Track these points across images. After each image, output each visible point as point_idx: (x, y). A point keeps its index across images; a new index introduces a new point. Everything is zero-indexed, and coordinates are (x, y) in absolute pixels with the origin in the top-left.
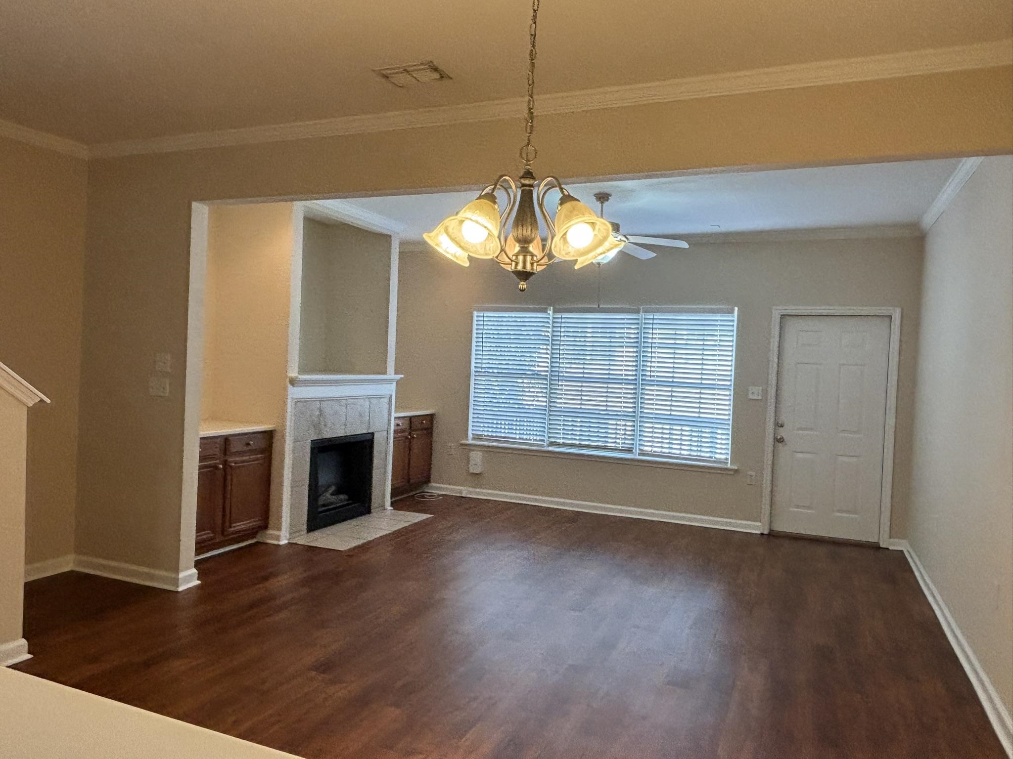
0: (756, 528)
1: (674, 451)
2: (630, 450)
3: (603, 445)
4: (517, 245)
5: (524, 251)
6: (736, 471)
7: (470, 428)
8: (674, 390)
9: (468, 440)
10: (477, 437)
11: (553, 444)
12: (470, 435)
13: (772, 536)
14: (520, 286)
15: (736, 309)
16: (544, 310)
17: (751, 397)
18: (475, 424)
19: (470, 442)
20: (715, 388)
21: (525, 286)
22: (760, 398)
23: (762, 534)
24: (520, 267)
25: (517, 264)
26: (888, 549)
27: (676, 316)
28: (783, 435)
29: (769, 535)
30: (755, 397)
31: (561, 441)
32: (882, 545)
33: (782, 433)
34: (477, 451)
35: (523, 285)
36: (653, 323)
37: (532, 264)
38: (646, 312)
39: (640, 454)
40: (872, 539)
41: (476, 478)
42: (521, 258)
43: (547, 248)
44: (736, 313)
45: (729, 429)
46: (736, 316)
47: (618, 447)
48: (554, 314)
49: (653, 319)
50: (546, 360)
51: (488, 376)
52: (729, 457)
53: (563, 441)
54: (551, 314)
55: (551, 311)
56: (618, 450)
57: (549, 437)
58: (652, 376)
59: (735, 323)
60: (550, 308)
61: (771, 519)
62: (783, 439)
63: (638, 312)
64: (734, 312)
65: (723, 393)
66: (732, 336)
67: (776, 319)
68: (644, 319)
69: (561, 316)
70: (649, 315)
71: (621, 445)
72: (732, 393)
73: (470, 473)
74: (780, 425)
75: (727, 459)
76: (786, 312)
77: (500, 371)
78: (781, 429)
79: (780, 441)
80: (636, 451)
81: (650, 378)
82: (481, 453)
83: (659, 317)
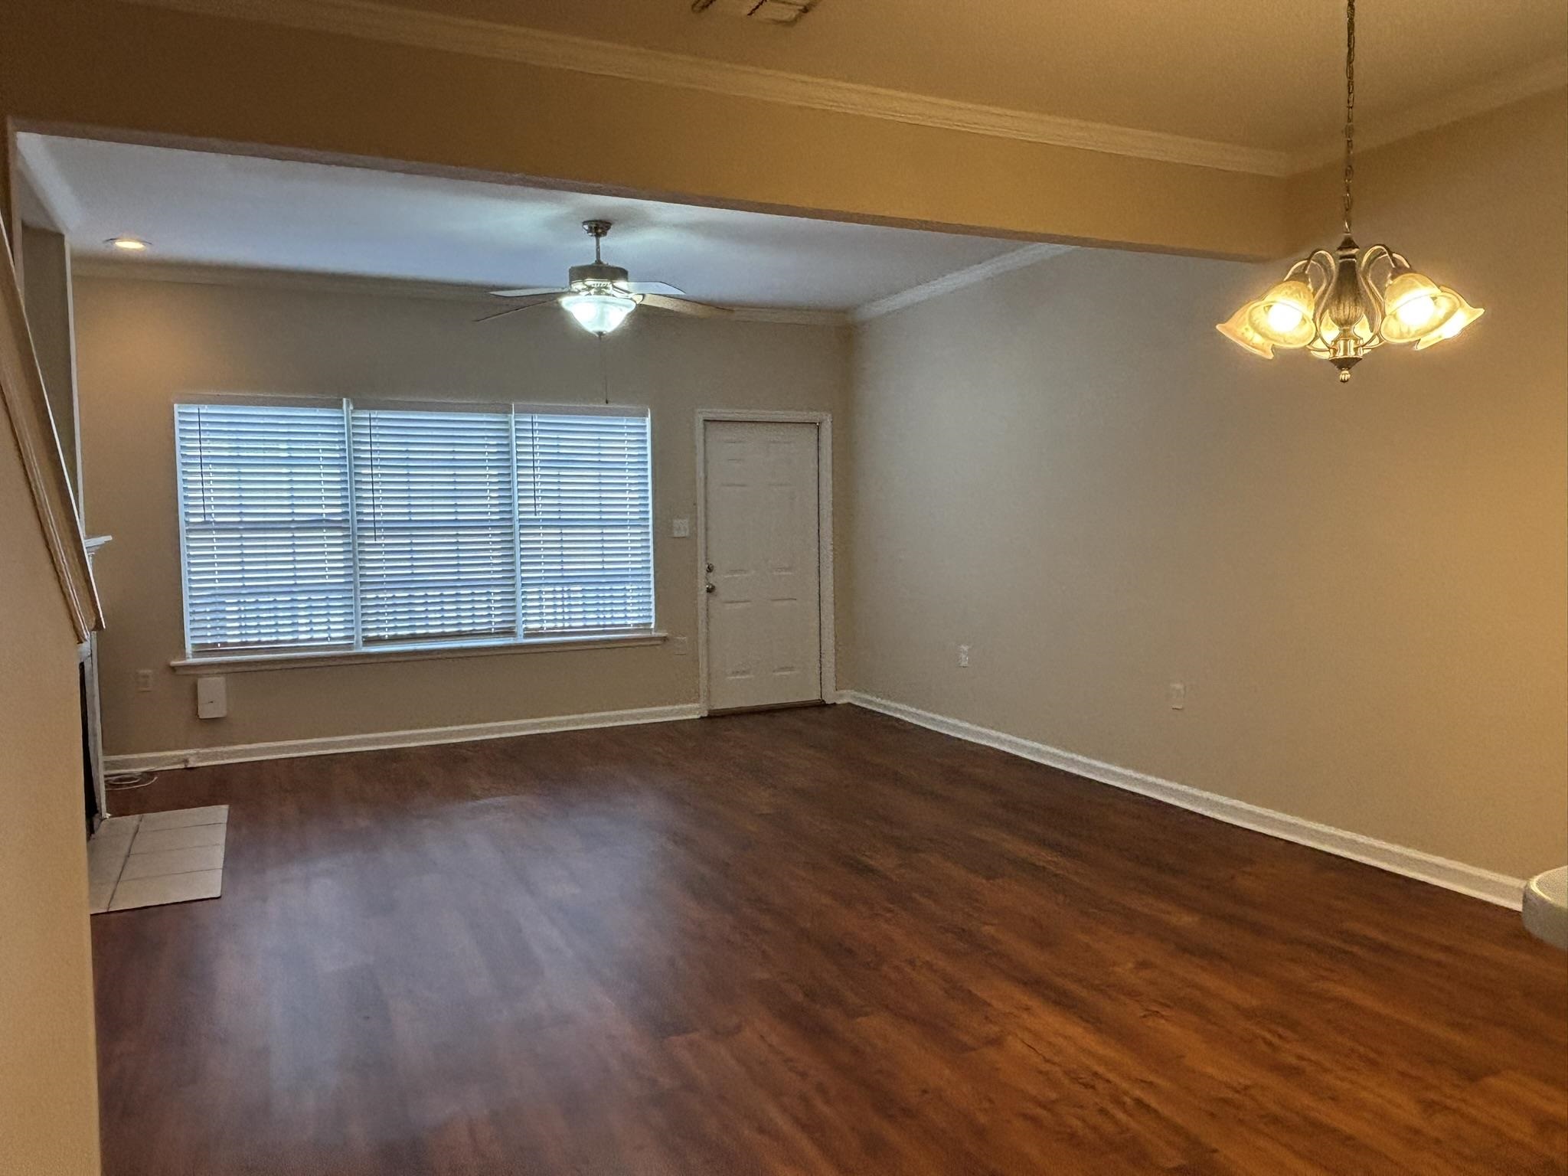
0: (692, 711)
2: (509, 632)
3: (471, 628)
4: (1337, 327)
5: (1345, 335)
6: (665, 639)
7: (188, 634)
8: (564, 531)
9: (184, 656)
10: (201, 650)
11: (368, 641)
12: (189, 649)
13: (712, 717)
14: (1342, 377)
15: (650, 410)
16: (337, 406)
17: (676, 534)
18: (196, 625)
19: (191, 660)
20: (626, 526)
21: (1348, 376)
22: (687, 534)
23: (702, 718)
24: (1340, 355)
25: (1335, 351)
26: (835, 704)
27: (545, 418)
28: (713, 581)
29: (709, 717)
30: (683, 534)
31: (386, 634)
32: (828, 702)
33: (714, 578)
34: (213, 675)
35: (1345, 375)
36: (532, 430)
37: (1356, 349)
38: (519, 411)
39: (527, 636)
40: (814, 696)
41: (213, 729)
42: (1342, 343)
43: (1376, 330)
44: (649, 416)
45: (649, 582)
46: (648, 420)
47: (490, 629)
48: (352, 412)
49: (532, 423)
50: (344, 494)
51: (218, 530)
52: (653, 620)
53: (392, 633)
54: (347, 411)
55: (348, 406)
56: (491, 634)
57: (364, 630)
58: (535, 513)
59: (648, 430)
60: (344, 400)
61: (709, 699)
62: (713, 588)
63: (508, 411)
64: (645, 415)
65: (639, 531)
66: (645, 448)
67: (700, 425)
68: (516, 422)
69: (368, 416)
70: (525, 417)
71: (494, 626)
72: (650, 530)
73: (202, 719)
74: (710, 569)
75: (651, 623)
76: (711, 416)
77: (246, 519)
78: (711, 574)
79: (710, 590)
80: (520, 632)
81: (532, 516)
82: (221, 679)
83: (540, 420)
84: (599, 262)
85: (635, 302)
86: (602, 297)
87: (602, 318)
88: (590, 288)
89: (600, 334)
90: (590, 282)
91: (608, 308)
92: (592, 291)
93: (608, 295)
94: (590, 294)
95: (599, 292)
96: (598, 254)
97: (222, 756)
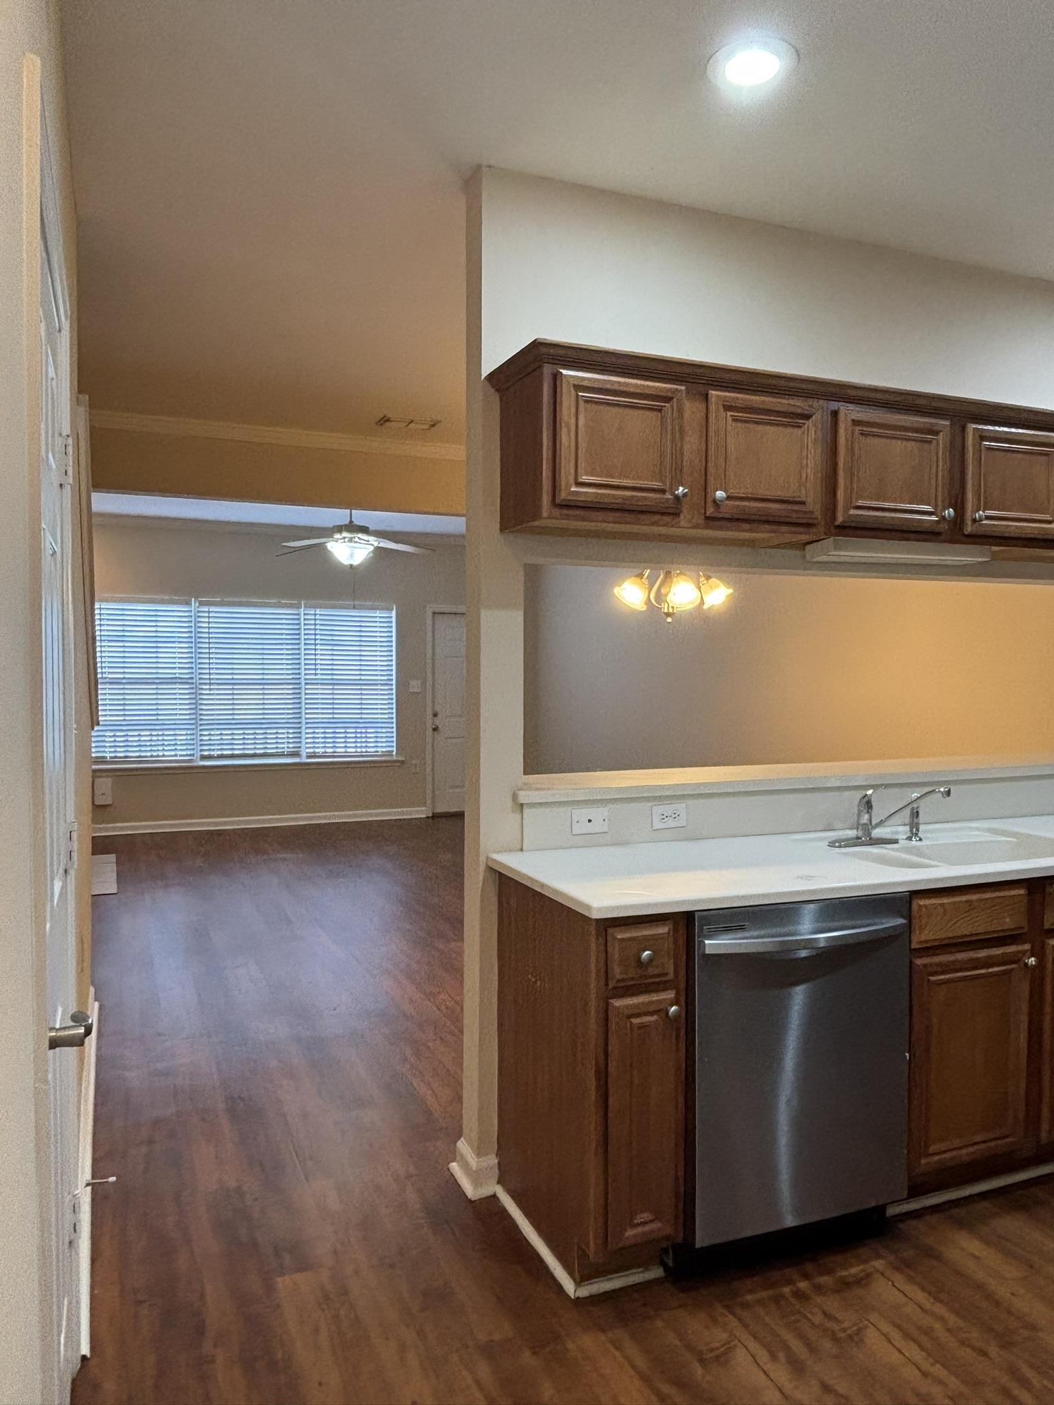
0: (421, 812)
1: (338, 750)
2: (296, 754)
3: (271, 751)
6: (402, 762)
8: (335, 687)
11: (203, 758)
13: (435, 817)
15: (395, 606)
16: (188, 603)
17: (411, 690)
20: (377, 684)
22: (420, 691)
23: (428, 817)
27: (323, 611)
28: (437, 723)
29: (433, 817)
30: (415, 690)
31: (216, 753)
33: (438, 721)
34: (106, 777)
36: (315, 619)
38: (306, 607)
39: (308, 757)
41: (103, 811)
44: (395, 609)
45: (393, 723)
46: (394, 613)
47: (284, 752)
48: (198, 607)
49: (315, 615)
50: (190, 655)
51: (110, 683)
52: (395, 749)
53: (219, 753)
54: (194, 607)
55: (195, 603)
56: (284, 755)
57: (201, 750)
58: (316, 674)
59: (394, 620)
60: (193, 599)
61: (433, 803)
62: (437, 727)
63: (299, 607)
64: (391, 610)
65: (387, 688)
66: (391, 632)
67: (430, 615)
68: (305, 614)
69: (207, 610)
70: (310, 611)
71: (286, 750)
72: (394, 687)
73: (97, 806)
74: (435, 715)
75: (393, 751)
76: (437, 610)
77: (127, 676)
78: (436, 718)
79: (435, 729)
80: (304, 755)
81: (313, 677)
82: (110, 780)
83: (320, 613)
84: (351, 522)
85: (373, 545)
86: (353, 544)
87: (352, 555)
88: (345, 538)
89: (351, 565)
90: (345, 534)
91: (356, 551)
92: (346, 540)
93: (356, 542)
94: (345, 542)
95: (351, 540)
96: (351, 517)
97: (106, 830)
